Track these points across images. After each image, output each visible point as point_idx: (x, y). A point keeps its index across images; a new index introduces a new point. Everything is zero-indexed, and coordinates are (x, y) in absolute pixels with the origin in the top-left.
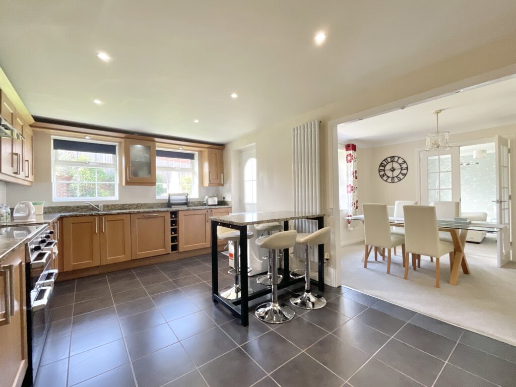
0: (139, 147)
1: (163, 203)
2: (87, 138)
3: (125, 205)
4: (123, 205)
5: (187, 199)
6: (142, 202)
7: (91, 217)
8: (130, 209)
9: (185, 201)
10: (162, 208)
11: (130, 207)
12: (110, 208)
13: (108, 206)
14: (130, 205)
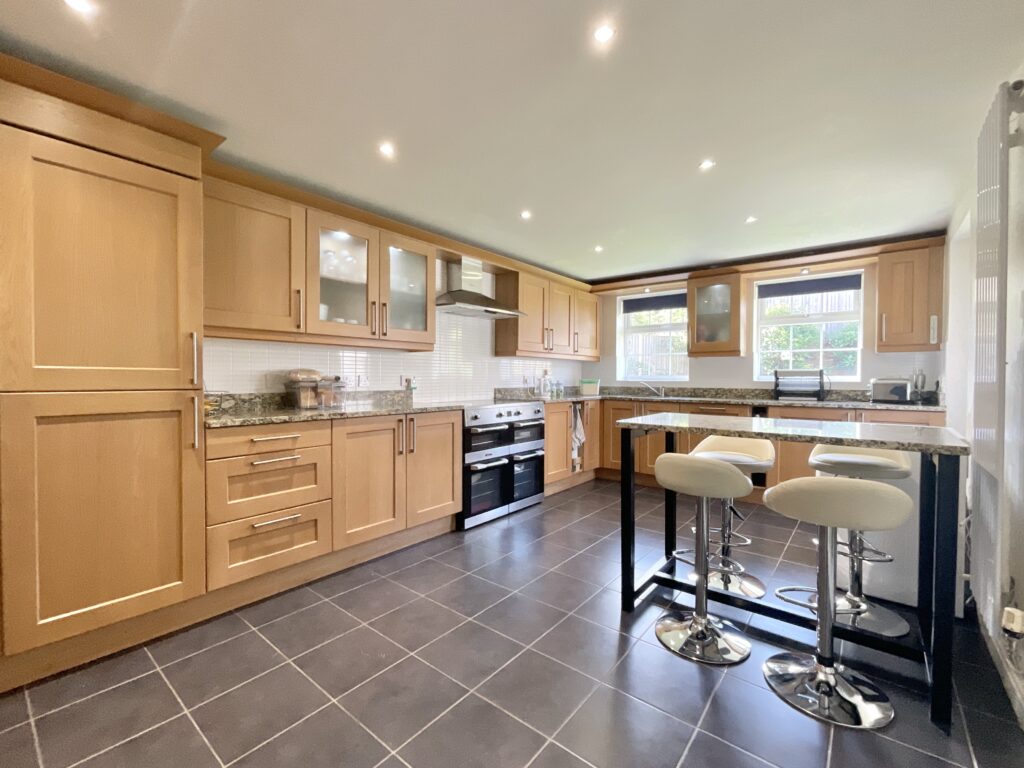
0: (718, 287)
1: (767, 390)
2: (647, 290)
3: (699, 389)
4: (695, 389)
5: (821, 384)
6: (726, 386)
7: (630, 403)
8: (704, 396)
9: (818, 388)
10: (763, 398)
11: (706, 393)
12: (676, 393)
13: (673, 390)
14: (705, 390)
